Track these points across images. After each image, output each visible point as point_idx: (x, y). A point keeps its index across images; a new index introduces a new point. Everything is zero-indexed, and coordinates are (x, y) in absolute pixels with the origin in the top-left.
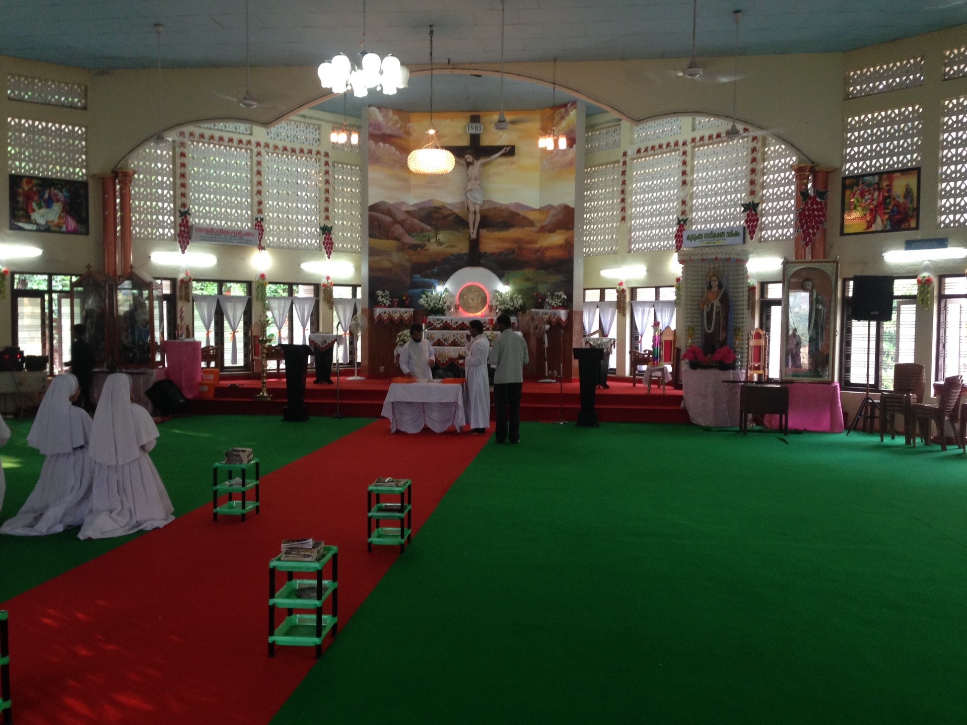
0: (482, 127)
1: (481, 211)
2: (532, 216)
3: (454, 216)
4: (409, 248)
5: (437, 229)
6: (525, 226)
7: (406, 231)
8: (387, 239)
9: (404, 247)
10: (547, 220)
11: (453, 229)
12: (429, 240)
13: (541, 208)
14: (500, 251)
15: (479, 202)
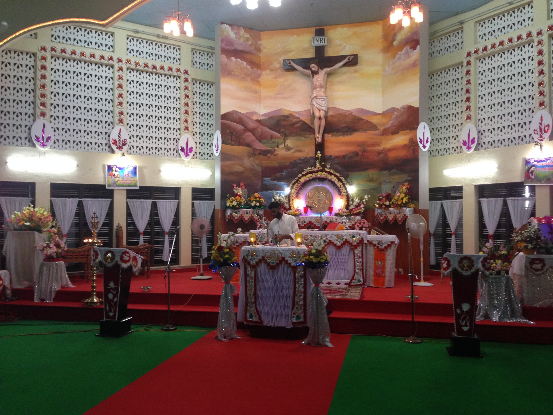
0: (326, 39)
1: (326, 118)
2: (375, 120)
3: (301, 123)
4: (259, 154)
5: (286, 136)
6: (369, 130)
7: (257, 139)
8: (239, 145)
9: (254, 153)
10: (390, 123)
11: (300, 135)
12: (278, 147)
13: (383, 112)
14: (344, 154)
15: (324, 108)
